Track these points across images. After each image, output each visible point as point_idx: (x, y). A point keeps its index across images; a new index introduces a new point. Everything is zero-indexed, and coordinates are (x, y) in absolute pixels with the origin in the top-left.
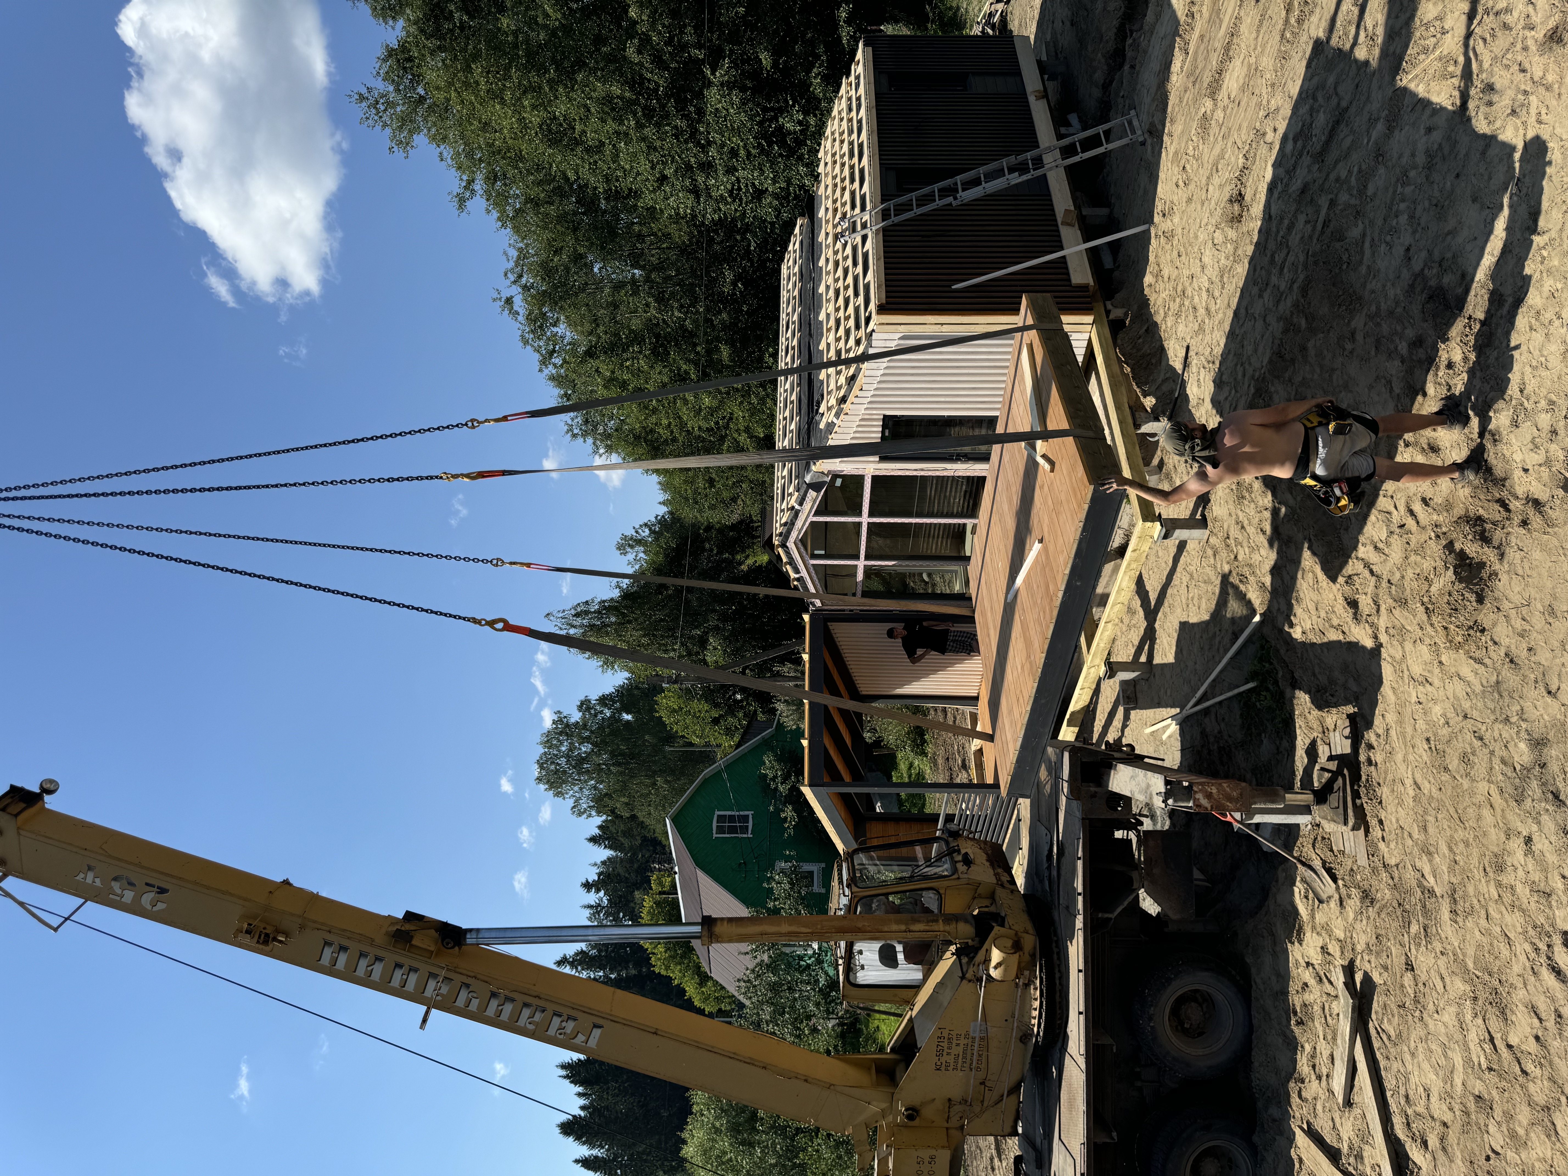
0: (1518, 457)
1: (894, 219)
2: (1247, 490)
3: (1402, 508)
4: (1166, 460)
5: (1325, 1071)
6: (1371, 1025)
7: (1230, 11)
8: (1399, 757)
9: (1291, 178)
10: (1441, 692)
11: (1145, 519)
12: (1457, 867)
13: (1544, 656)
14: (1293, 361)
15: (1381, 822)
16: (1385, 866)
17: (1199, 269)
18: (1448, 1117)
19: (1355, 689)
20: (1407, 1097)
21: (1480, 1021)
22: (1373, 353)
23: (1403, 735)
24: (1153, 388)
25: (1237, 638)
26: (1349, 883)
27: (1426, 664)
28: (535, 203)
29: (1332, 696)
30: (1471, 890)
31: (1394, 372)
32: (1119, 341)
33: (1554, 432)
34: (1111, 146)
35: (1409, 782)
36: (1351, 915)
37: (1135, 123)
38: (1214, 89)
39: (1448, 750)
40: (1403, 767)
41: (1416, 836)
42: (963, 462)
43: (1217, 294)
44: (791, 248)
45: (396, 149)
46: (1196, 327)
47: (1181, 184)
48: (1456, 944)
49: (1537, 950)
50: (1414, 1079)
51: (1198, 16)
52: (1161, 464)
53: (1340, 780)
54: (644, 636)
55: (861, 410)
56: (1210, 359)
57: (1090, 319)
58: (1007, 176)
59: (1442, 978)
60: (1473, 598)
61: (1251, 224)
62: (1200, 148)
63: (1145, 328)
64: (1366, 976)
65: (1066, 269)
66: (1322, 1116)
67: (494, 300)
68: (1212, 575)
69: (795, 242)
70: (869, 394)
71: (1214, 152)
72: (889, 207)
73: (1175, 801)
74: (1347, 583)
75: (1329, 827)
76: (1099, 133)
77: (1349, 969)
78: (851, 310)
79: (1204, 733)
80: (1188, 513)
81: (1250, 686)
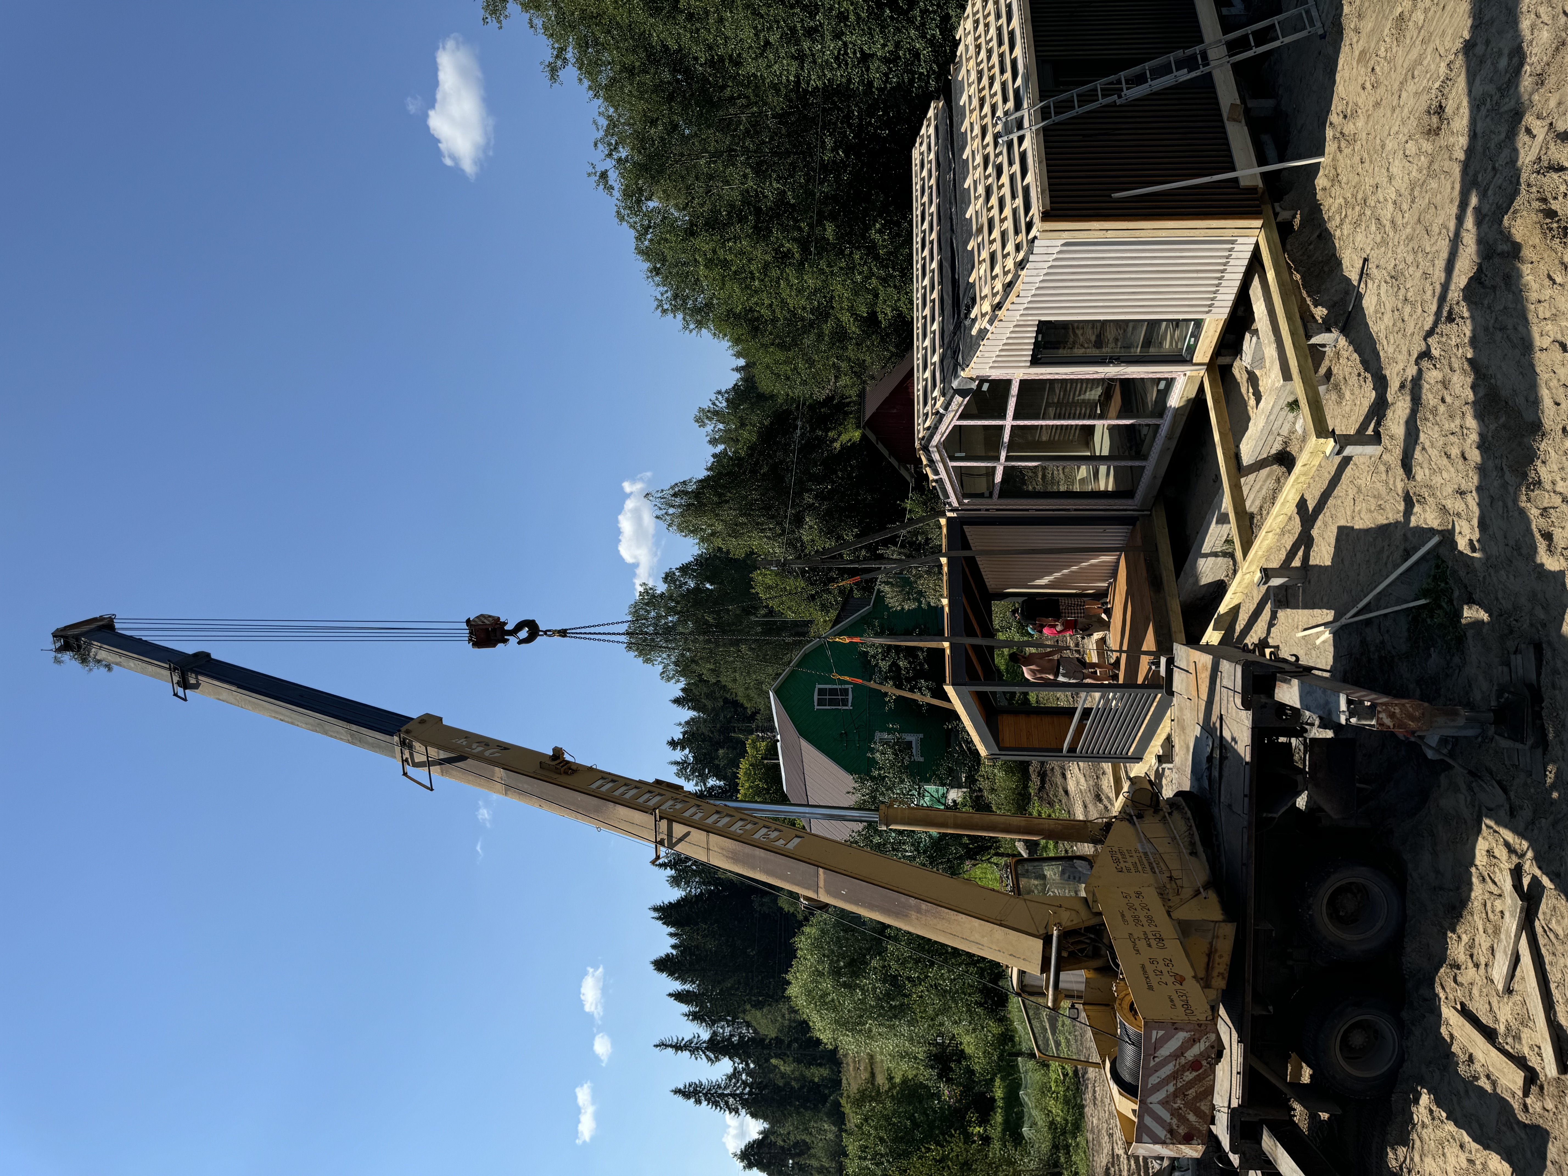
1: (1054, 118)
2: (1431, 412)
4: (1335, 370)
5: (1483, 961)
6: (1537, 923)
9: (1502, 96)
11: (1319, 436)
14: (1494, 288)
17: (1385, 180)
19: (1542, 617)
24: (1325, 298)
25: (1408, 557)
26: (1521, 795)
28: (630, 71)
29: (1516, 621)
32: (1288, 247)
36: (1522, 825)
37: (1314, 13)
42: (1115, 365)
43: (1405, 207)
44: (923, 131)
45: (488, 18)
46: (1378, 240)
47: (1368, 85)
52: (1329, 374)
54: (741, 515)
55: (1017, 316)
56: (1393, 273)
57: (1258, 223)
58: (1175, 73)
61: (1452, 140)
62: (1394, 50)
63: (1317, 234)
64: (1535, 879)
65: (1234, 169)
66: (1478, 999)
67: (589, 175)
68: (1383, 491)
69: (928, 126)
70: (1026, 300)
71: (1409, 56)
72: (1049, 107)
73: (1359, 719)
74: (1542, 515)
75: (1505, 743)
76: (1274, 25)
77: (1517, 873)
78: (1008, 212)
79: (1363, 642)
80: (1357, 427)
81: (1423, 602)
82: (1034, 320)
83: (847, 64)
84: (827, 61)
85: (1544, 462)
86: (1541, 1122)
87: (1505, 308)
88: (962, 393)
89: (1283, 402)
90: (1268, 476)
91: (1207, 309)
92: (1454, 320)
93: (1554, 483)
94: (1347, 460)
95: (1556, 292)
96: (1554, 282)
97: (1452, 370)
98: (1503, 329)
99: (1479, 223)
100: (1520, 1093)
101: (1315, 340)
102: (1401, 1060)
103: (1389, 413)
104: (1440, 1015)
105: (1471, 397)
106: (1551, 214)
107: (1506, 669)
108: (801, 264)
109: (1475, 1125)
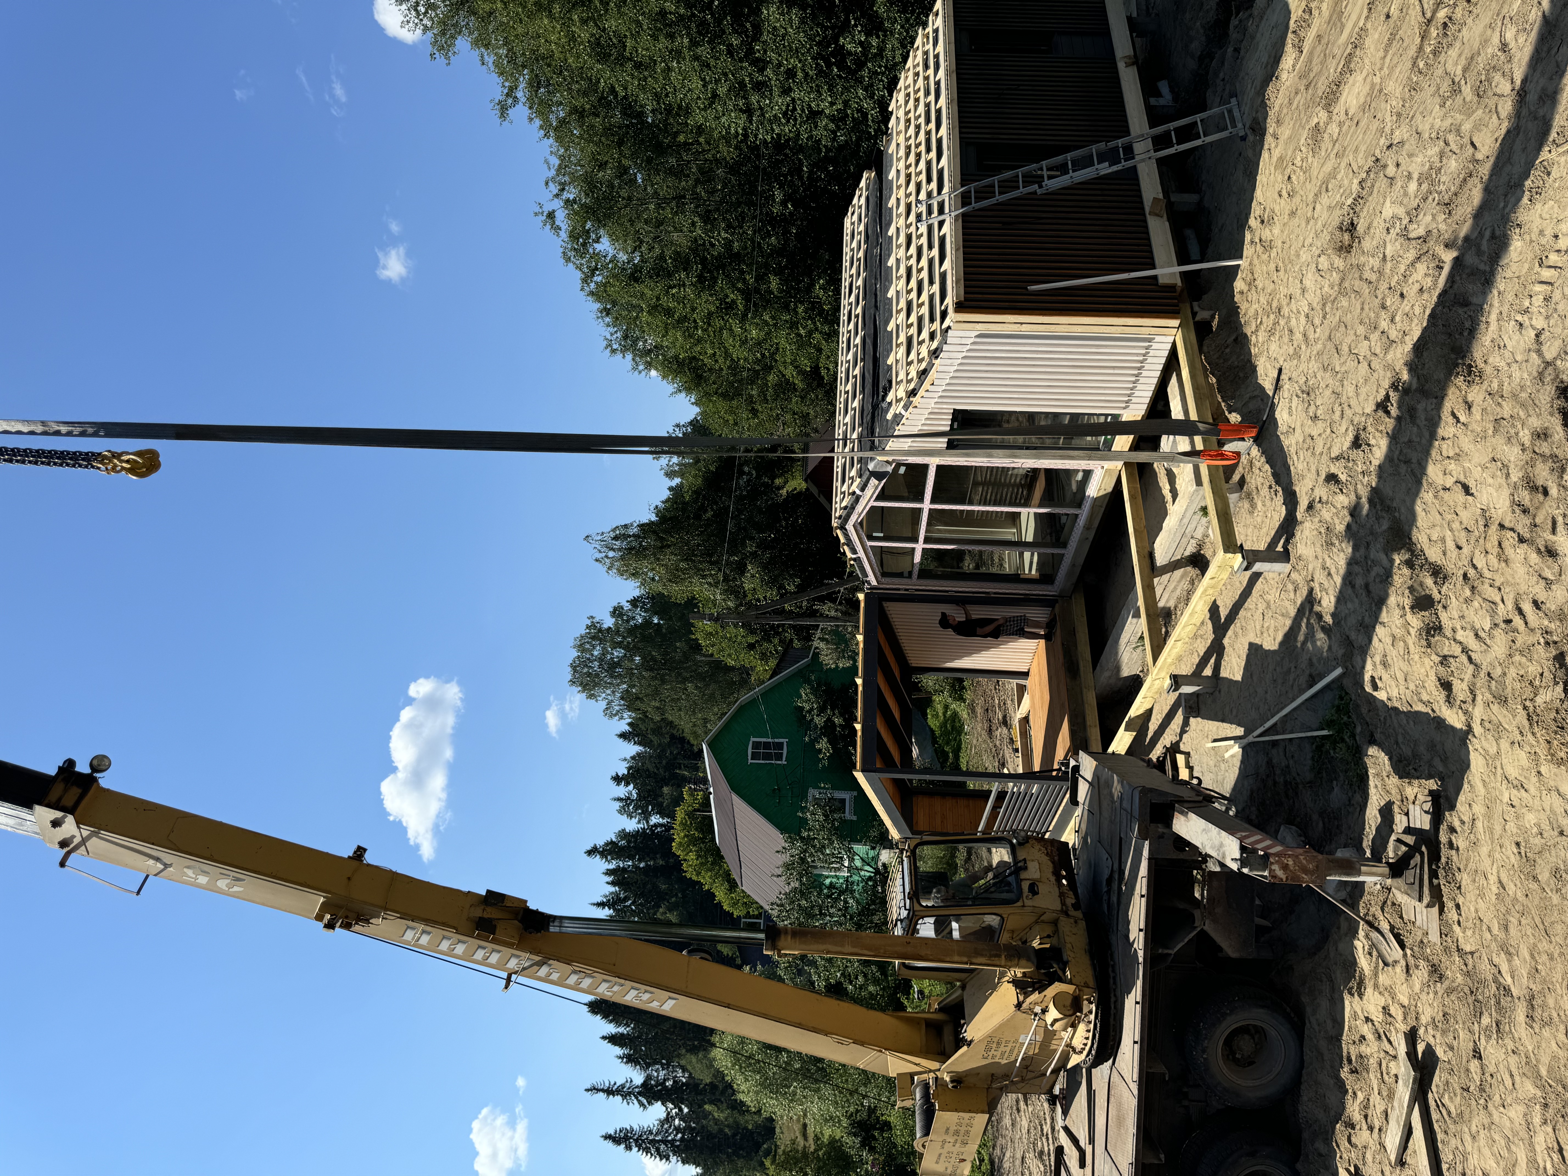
1: (975, 205)
3: (1510, 605)
4: (1248, 478)
5: (1377, 1124)
6: (1430, 1095)
7: (1354, 17)
8: (1484, 850)
9: (1411, 221)
10: (1537, 802)
11: (1227, 550)
12: (1537, 976)
15: (1458, 906)
16: (1458, 950)
17: (1299, 292)
19: (1441, 769)
21: (1549, 1129)
22: (1490, 432)
23: (1491, 831)
24: (1239, 405)
25: (1314, 684)
26: (1417, 954)
27: (1523, 769)
28: (581, 113)
29: (1415, 768)
30: (1551, 1002)
31: (1512, 459)
32: (1205, 349)
34: (1209, 139)
35: (1493, 879)
36: (1417, 987)
37: (1236, 113)
38: (1330, 99)
39: (1539, 861)
40: (1487, 862)
41: (1495, 930)
43: (1317, 321)
44: (855, 201)
45: (437, 55)
46: (1291, 352)
47: (1284, 193)
48: (1530, 1048)
50: (1473, 1161)
51: (1315, 12)
52: (1242, 482)
53: (1418, 858)
54: (682, 561)
55: (931, 404)
56: (1304, 388)
57: (1176, 323)
58: (1097, 166)
59: (1512, 1076)
61: (1363, 259)
62: (1310, 160)
63: (1233, 337)
64: (1429, 1048)
65: (1153, 267)
66: (1371, 1164)
67: (536, 214)
69: (860, 196)
70: (941, 389)
71: (1324, 169)
72: (970, 192)
73: (1251, 870)
74: (1442, 663)
76: (1196, 122)
77: (1411, 1038)
78: (925, 297)
79: (1269, 763)
80: (1269, 540)
81: (1325, 732)
82: (949, 408)
83: (795, 120)
84: (775, 116)
85: (1445, 607)
87: (1410, 441)
88: (879, 476)
89: (1196, 506)
90: (1182, 577)
91: (1124, 405)
92: (1360, 446)
93: (1454, 630)
94: (1256, 576)
95: (1459, 430)
96: (1458, 421)
98: (1407, 462)
101: (1229, 448)
103: (1298, 533)
106: (1456, 349)
107: (1404, 818)
108: (744, 316)
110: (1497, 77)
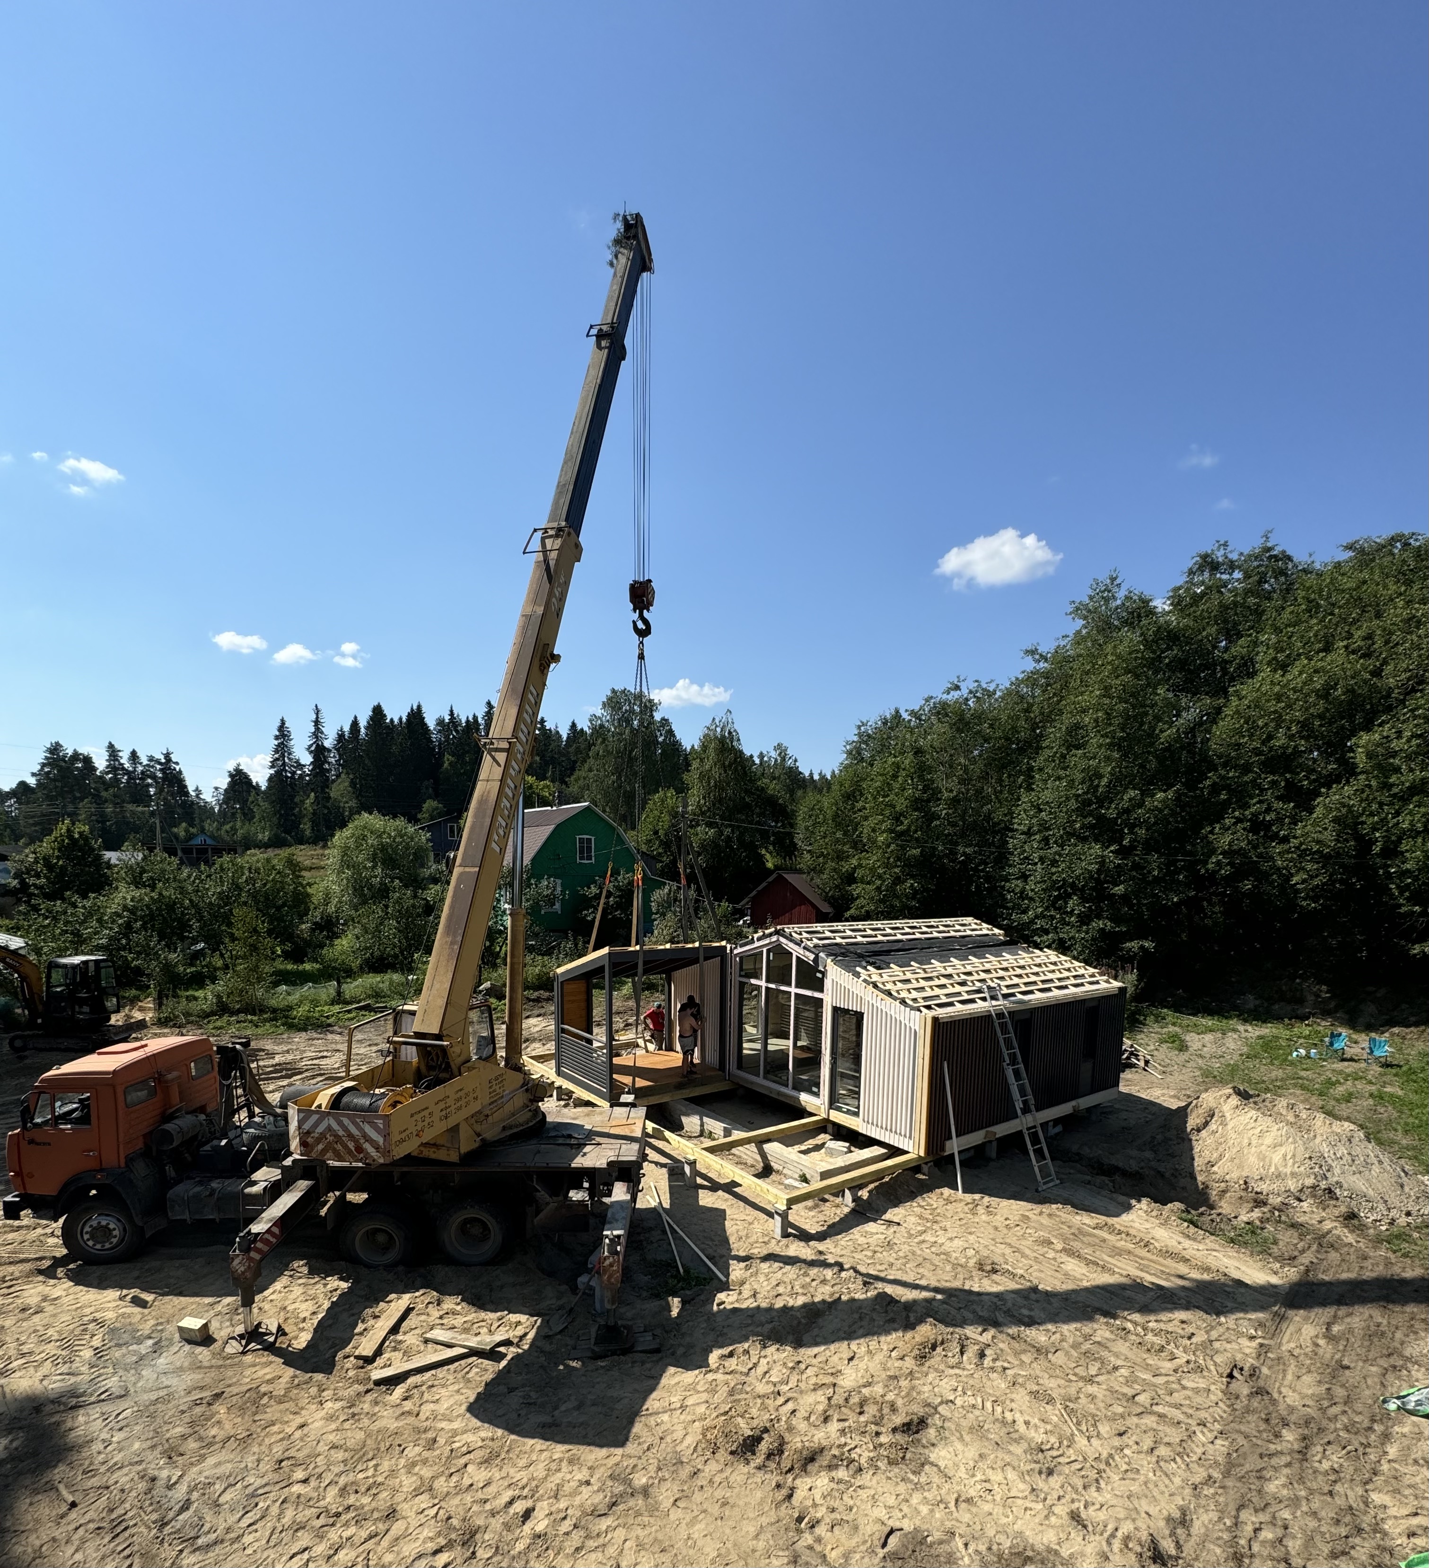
0: (819, 1483)
1: (997, 1023)
2: (805, 1274)
3: (789, 1395)
4: (827, 1204)
5: (445, 1321)
6: (475, 1359)
7: (1119, 1264)
9: (1005, 1312)
11: (788, 1199)
13: (698, 1497)
14: (886, 1312)
17: (950, 1235)
18: (422, 1416)
19: (678, 1353)
20: (433, 1386)
21: (480, 1444)
24: (873, 1198)
25: (710, 1259)
27: (694, 1410)
29: (674, 1336)
31: (875, 1389)
32: (906, 1173)
33: (833, 1510)
34: (1036, 1167)
35: (621, 1393)
37: (1051, 1184)
38: (1070, 1252)
43: (933, 1249)
46: (912, 1232)
47: (1008, 1222)
49: (523, 1488)
50: (443, 1391)
51: (1119, 1237)
52: (825, 1201)
55: (868, 998)
56: (891, 1243)
57: (923, 1153)
60: (734, 1448)
61: (976, 1279)
62: (1030, 1239)
63: (914, 1190)
64: (504, 1356)
65: (957, 1135)
66: (418, 1319)
68: (751, 1240)
69: (987, 929)
70: (878, 1004)
71: (1027, 1249)
72: (1004, 1019)
74: (745, 1351)
75: (593, 1330)
76: (1047, 1161)
77: (507, 1343)
78: (937, 991)
79: (651, 1229)
80: (793, 1222)
81: (681, 1270)
82: (864, 1009)
85: (778, 1349)
86: (337, 1367)
88: (816, 959)
89: (807, 1172)
90: (756, 1160)
91: (866, 1119)
92: (866, 1287)
93: (765, 1357)
94: (771, 1216)
95: (885, 1353)
97: (833, 1286)
98: (861, 1319)
99: (927, 1301)
100: (357, 1354)
101: (847, 1192)
102: (368, 1266)
103: (802, 1244)
104: (404, 1292)
105: (816, 1300)
106: (934, 1347)
107: (642, 1329)
109: (330, 1322)
110: (1098, 1365)
